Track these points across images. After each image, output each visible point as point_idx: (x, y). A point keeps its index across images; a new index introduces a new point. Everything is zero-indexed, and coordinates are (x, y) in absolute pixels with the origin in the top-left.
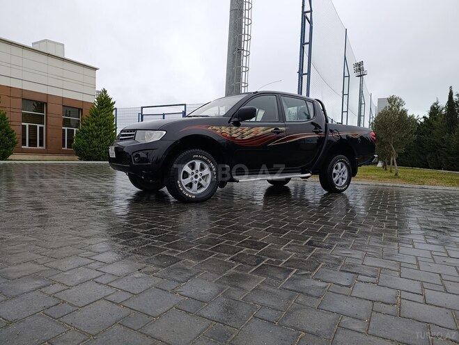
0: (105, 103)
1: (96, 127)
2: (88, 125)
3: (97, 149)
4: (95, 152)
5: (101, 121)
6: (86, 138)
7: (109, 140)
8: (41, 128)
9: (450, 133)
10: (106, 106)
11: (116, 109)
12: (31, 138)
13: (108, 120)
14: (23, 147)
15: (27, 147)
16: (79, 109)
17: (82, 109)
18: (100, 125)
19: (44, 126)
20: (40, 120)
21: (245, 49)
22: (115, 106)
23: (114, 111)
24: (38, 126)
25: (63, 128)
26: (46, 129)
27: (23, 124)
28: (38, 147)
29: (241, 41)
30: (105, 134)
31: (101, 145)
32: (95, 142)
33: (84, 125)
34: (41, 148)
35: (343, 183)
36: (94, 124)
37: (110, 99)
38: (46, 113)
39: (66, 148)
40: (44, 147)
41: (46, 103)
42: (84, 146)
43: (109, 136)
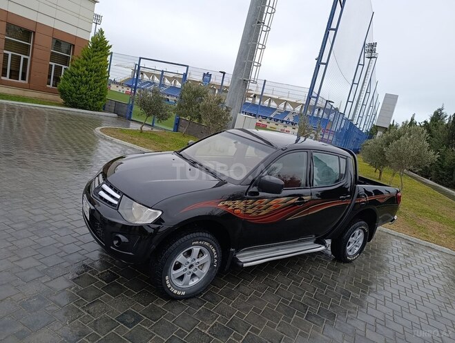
0: (100, 46)
1: (86, 72)
2: (78, 68)
3: (84, 96)
4: (81, 99)
5: (93, 66)
6: (74, 82)
7: (99, 89)
8: (25, 60)
9: (447, 147)
10: (101, 49)
11: (112, 53)
12: (14, 69)
13: (101, 66)
14: (3, 78)
15: (7, 78)
16: (71, 45)
17: (74, 45)
18: (91, 71)
19: (29, 58)
20: (25, 49)
21: (266, 24)
22: (111, 50)
23: (109, 56)
24: (23, 56)
25: (51, 63)
26: (31, 61)
27: (5, 52)
28: (20, 81)
29: (264, 13)
30: (96, 81)
31: (89, 93)
32: (83, 89)
33: (74, 66)
34: (23, 82)
35: (356, 251)
36: (85, 68)
37: (106, 42)
38: (33, 44)
39: (51, 86)
40: (26, 82)
41: (34, 32)
42: (70, 90)
43: (99, 84)
